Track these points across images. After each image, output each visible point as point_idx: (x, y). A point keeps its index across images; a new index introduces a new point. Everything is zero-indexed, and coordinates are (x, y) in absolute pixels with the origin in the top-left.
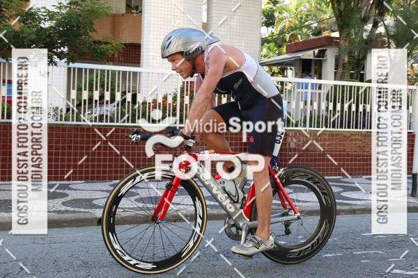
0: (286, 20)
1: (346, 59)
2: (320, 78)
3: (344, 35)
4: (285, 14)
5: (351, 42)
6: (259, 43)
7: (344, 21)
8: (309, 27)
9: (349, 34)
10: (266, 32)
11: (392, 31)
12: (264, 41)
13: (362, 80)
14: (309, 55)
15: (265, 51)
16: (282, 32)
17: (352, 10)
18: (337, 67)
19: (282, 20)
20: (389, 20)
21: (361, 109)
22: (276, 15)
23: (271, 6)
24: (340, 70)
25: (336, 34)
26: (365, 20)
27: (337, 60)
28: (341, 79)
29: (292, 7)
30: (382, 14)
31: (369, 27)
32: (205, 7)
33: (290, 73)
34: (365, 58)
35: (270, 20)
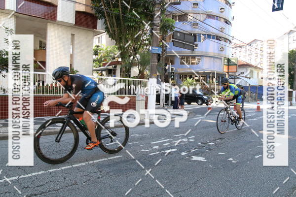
0: (102, 53)
1: (124, 69)
2: (115, 77)
3: (123, 60)
4: (102, 51)
5: (126, 64)
6: (92, 61)
7: (122, 56)
8: (111, 56)
9: (125, 61)
10: (95, 57)
11: (139, 61)
12: (94, 61)
13: (130, 77)
14: (111, 67)
15: (94, 64)
16: (101, 57)
17: (126, 52)
18: (121, 72)
19: (100, 53)
20: (138, 56)
21: (130, 88)
22: (99, 51)
23: (96, 48)
24: (122, 73)
25: (120, 60)
26: (130, 56)
27: (121, 69)
28: (123, 77)
29: (105, 48)
30: (136, 54)
31: (132, 57)
32: (71, 47)
33: (104, 73)
34: (130, 69)
35: (96, 53)
